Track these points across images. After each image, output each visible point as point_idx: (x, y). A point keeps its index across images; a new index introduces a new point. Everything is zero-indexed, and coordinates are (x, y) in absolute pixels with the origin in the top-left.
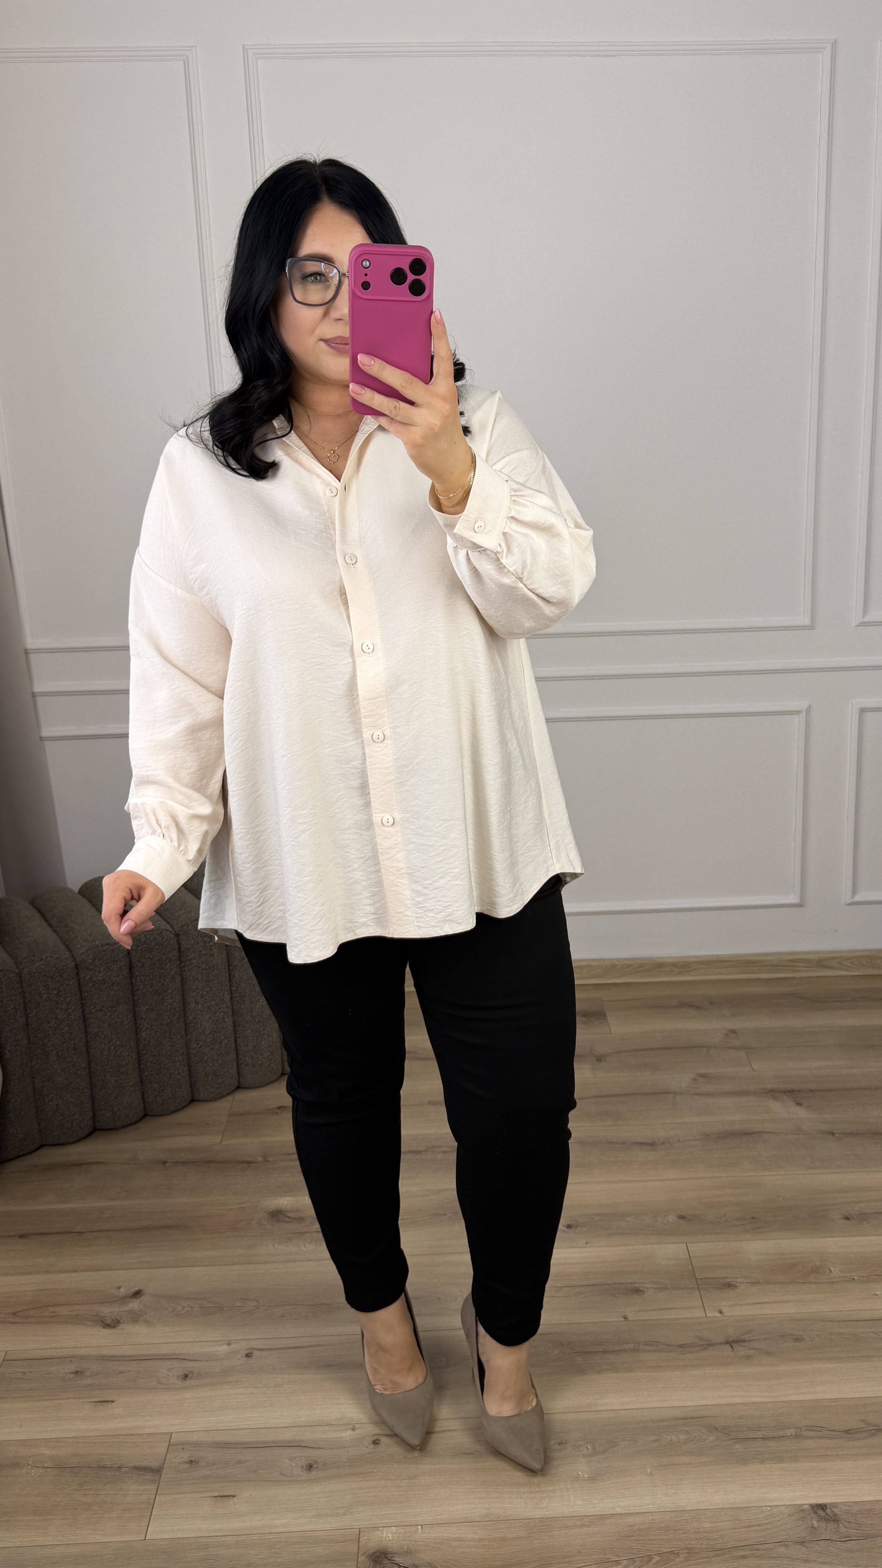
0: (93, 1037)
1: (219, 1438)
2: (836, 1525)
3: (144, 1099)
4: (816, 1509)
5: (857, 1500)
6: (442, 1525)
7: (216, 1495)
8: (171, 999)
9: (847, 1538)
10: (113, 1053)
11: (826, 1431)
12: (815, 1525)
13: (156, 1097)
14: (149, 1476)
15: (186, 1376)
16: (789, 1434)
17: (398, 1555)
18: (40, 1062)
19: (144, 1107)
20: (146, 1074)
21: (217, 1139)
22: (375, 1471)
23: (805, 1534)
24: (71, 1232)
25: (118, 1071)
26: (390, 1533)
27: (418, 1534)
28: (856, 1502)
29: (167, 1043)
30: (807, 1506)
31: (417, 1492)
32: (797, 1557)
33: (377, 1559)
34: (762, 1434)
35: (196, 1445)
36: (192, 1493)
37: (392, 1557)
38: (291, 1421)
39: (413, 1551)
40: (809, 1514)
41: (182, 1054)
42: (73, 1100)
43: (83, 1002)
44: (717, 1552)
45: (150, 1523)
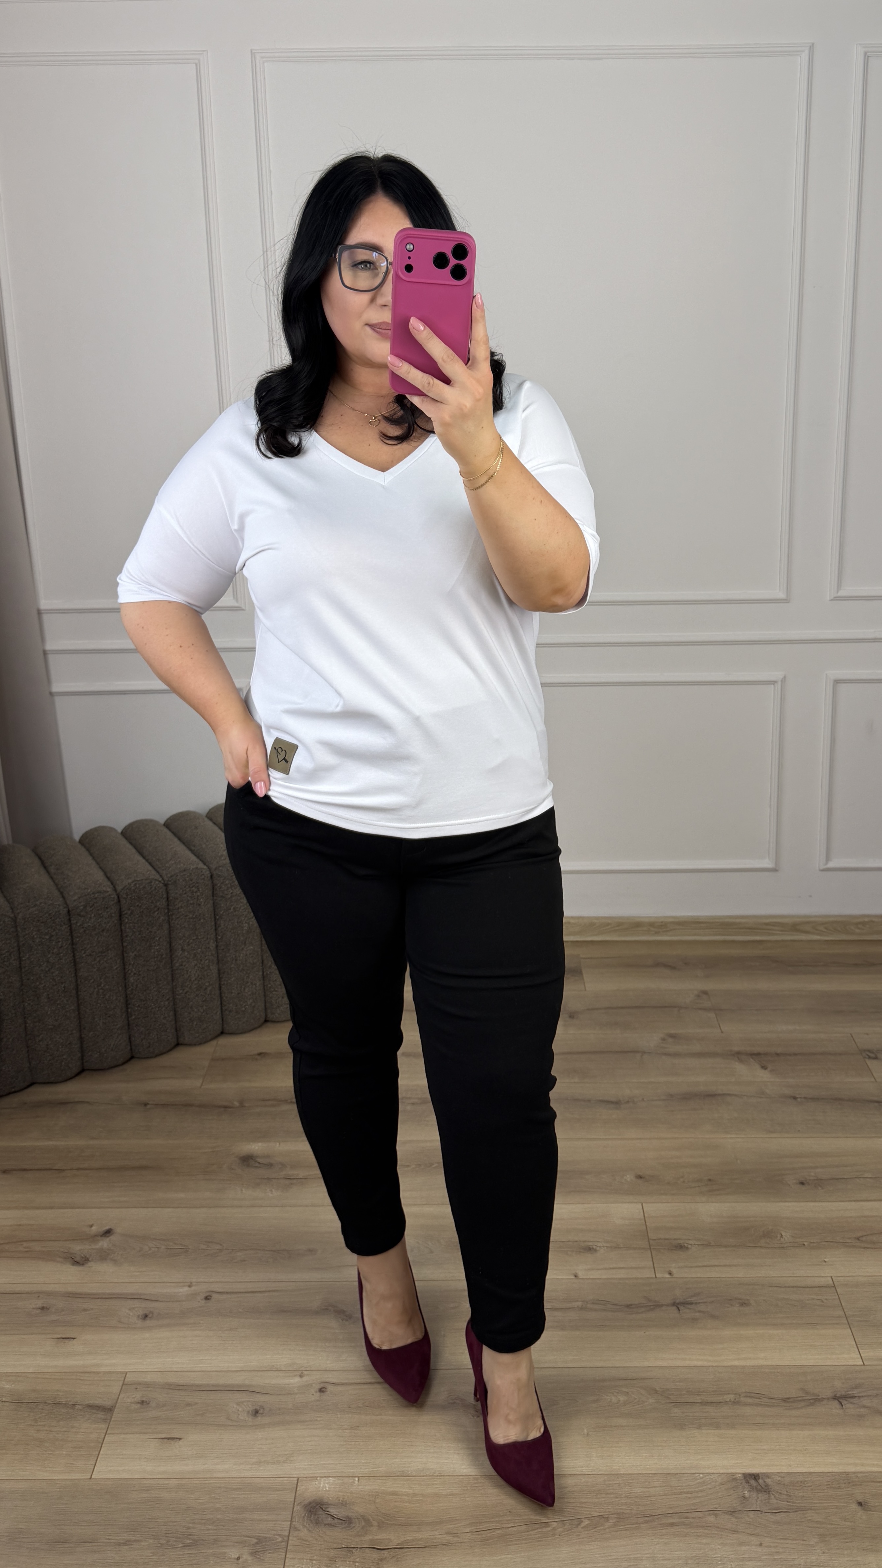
0: (83, 980)
1: (172, 1379)
2: (767, 1496)
3: (130, 1042)
4: (748, 1479)
5: (791, 1471)
6: (379, 1478)
7: (163, 1437)
8: (158, 945)
9: (777, 1510)
10: (102, 996)
11: (763, 1399)
12: (746, 1495)
13: (142, 1041)
14: (101, 1415)
15: (146, 1317)
16: (728, 1400)
17: (333, 1506)
18: (32, 1004)
19: (131, 1049)
20: (133, 1017)
21: (198, 1083)
22: (319, 1419)
23: (736, 1503)
24: (52, 1169)
25: (106, 1014)
26: (327, 1483)
27: (355, 1486)
28: (789, 1473)
29: (154, 988)
30: (740, 1475)
31: (357, 1443)
32: (726, 1527)
33: (312, 1510)
34: (701, 1399)
35: (147, 1385)
36: (140, 1433)
37: (327, 1508)
38: (242, 1365)
39: (348, 1502)
40: (741, 1483)
41: (168, 999)
42: (62, 1041)
43: (74, 946)
44: (646, 1518)
45: (97, 1462)
